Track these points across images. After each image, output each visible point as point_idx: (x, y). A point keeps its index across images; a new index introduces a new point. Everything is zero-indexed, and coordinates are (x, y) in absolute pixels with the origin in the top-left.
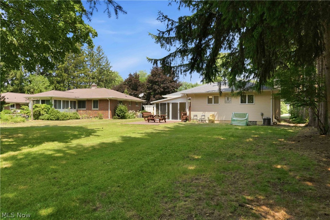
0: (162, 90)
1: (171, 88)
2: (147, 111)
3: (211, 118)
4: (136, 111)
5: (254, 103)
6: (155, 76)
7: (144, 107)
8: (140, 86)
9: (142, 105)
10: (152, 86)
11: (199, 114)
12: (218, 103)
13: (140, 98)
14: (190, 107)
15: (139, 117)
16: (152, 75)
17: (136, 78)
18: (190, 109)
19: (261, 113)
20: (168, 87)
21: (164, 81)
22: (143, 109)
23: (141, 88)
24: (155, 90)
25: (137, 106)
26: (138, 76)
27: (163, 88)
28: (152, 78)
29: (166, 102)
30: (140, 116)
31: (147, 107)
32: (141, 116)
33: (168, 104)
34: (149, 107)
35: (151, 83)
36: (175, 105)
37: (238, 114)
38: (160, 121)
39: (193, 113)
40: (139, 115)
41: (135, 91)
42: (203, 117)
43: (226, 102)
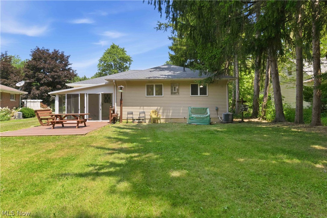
0: (51, 80)
1: (64, 78)
2: (30, 108)
3: (154, 116)
4: (11, 108)
5: (207, 95)
6: (39, 61)
7: (24, 102)
8: (12, 73)
9: (21, 99)
10: (35, 73)
11: (136, 112)
12: (162, 95)
13: (18, 88)
15: (16, 118)
16: (34, 59)
17: (6, 61)
18: (121, 103)
19: (216, 107)
20: (59, 77)
21: (53, 68)
22: (22, 105)
23: (15, 76)
24: (39, 80)
25: (11, 100)
26: (10, 58)
27: (52, 77)
28: (34, 63)
30: (19, 117)
31: (30, 102)
32: (21, 116)
33: (82, 96)
34: (34, 102)
35: (32, 70)
36: (93, 98)
37: (196, 108)
38: (78, 125)
39: (126, 110)
40: (18, 115)
41: (5, 78)
42: (142, 115)
43: (172, 93)
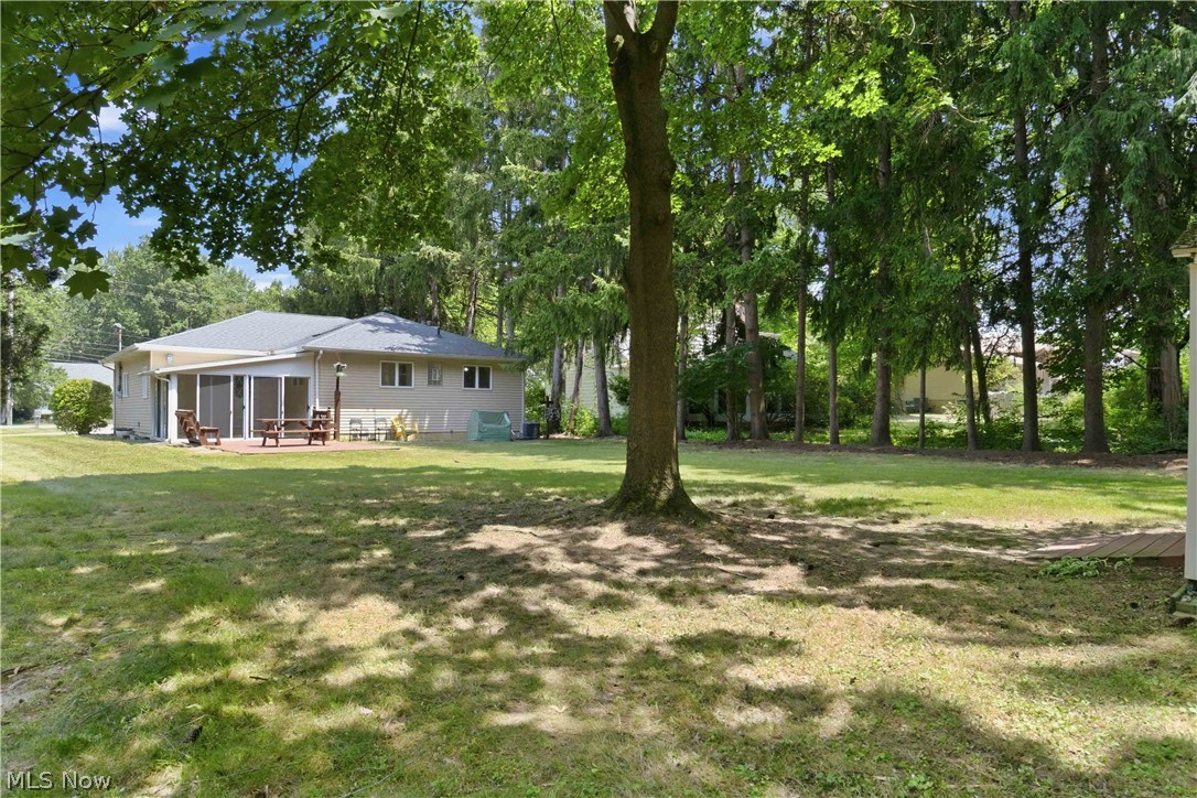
5: (491, 389)
12: (411, 385)
14: (338, 394)
18: (336, 401)
29: (232, 373)
36: (266, 386)
43: (430, 382)
